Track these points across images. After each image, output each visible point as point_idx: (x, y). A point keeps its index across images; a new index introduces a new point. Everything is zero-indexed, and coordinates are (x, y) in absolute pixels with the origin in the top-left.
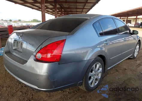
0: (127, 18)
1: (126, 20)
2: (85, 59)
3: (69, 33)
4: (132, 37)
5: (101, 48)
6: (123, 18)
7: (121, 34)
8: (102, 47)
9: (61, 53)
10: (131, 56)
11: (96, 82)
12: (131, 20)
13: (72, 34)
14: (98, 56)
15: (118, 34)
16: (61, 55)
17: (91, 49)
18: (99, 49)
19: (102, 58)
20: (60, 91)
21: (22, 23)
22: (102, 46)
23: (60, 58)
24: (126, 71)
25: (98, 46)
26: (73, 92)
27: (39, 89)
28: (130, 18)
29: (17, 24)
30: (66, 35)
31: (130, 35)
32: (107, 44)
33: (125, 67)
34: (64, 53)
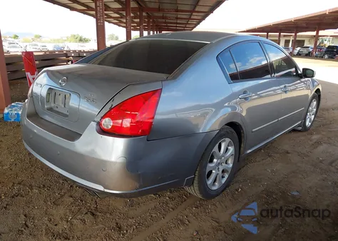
0: (296, 35)
1: (292, 39)
2: (201, 131)
3: (168, 75)
4: (302, 82)
5: (234, 108)
6: (285, 36)
7: (277, 77)
8: (236, 105)
9: (153, 118)
10: (299, 126)
11: (223, 177)
12: (304, 41)
13: (175, 78)
14: (227, 124)
15: (272, 77)
16: (151, 121)
17: (214, 110)
18: (230, 110)
19: (234, 129)
20: (153, 195)
21: (44, 44)
22: (236, 103)
23: (150, 127)
24: (290, 155)
25: (226, 104)
26: (179, 197)
27: (106, 190)
28: (301, 36)
29: (32, 45)
30: (162, 81)
31: (297, 78)
32: (246, 99)
33: (286, 147)
34: (157, 117)
